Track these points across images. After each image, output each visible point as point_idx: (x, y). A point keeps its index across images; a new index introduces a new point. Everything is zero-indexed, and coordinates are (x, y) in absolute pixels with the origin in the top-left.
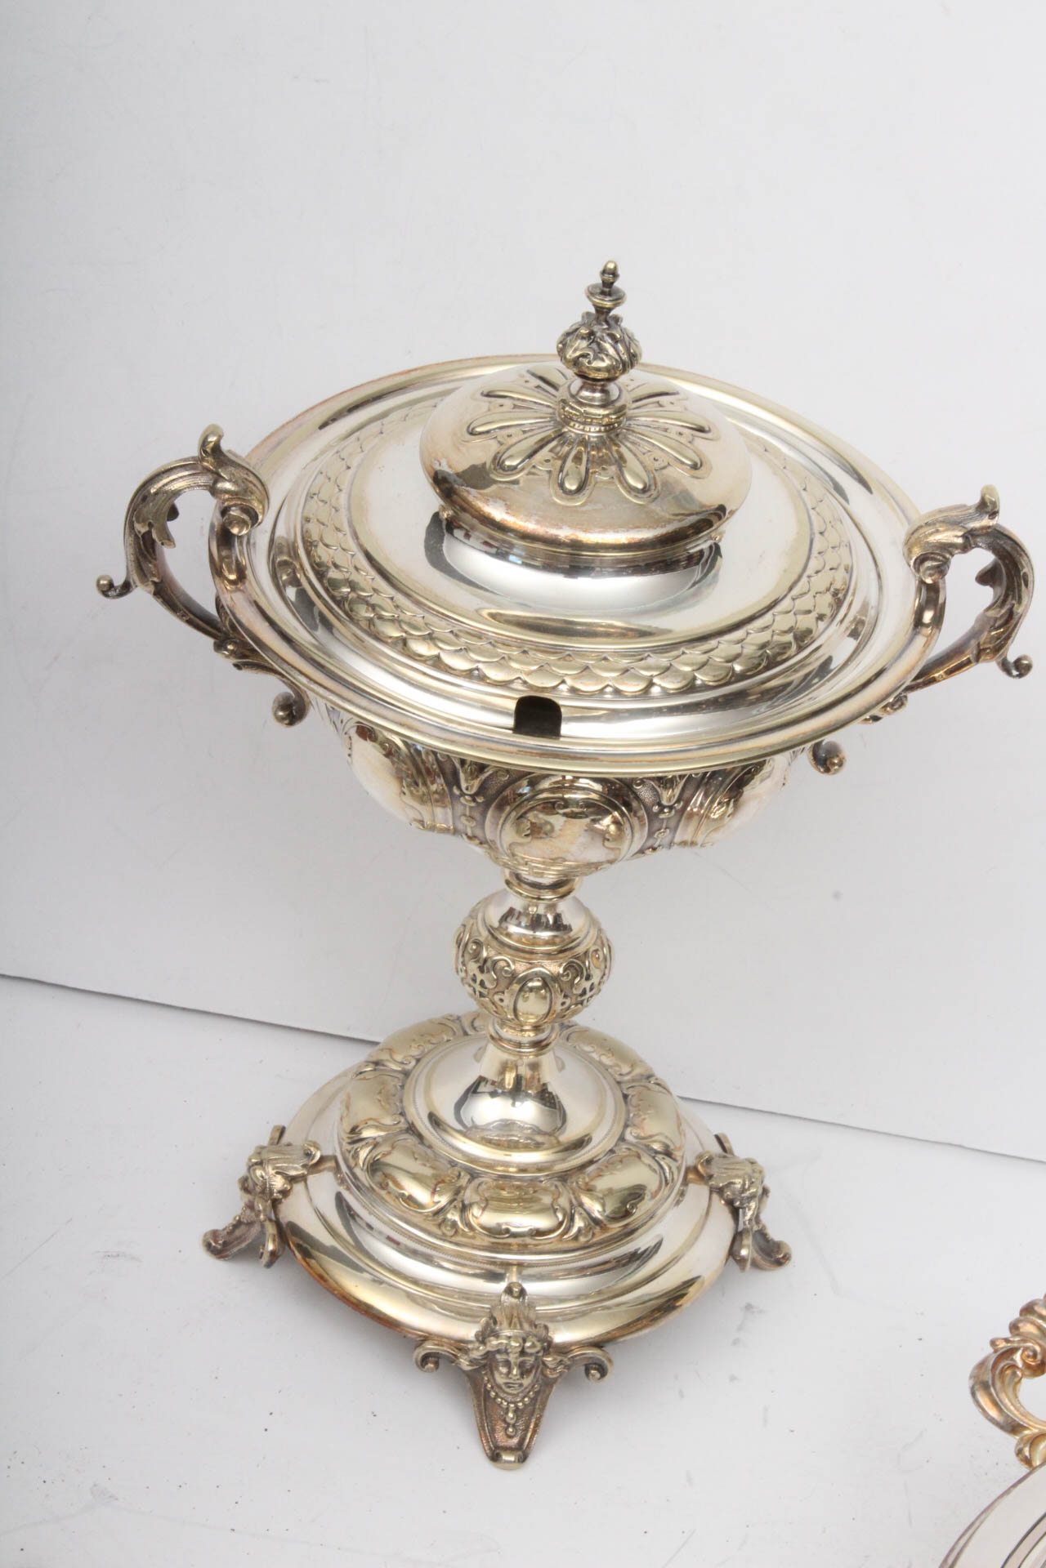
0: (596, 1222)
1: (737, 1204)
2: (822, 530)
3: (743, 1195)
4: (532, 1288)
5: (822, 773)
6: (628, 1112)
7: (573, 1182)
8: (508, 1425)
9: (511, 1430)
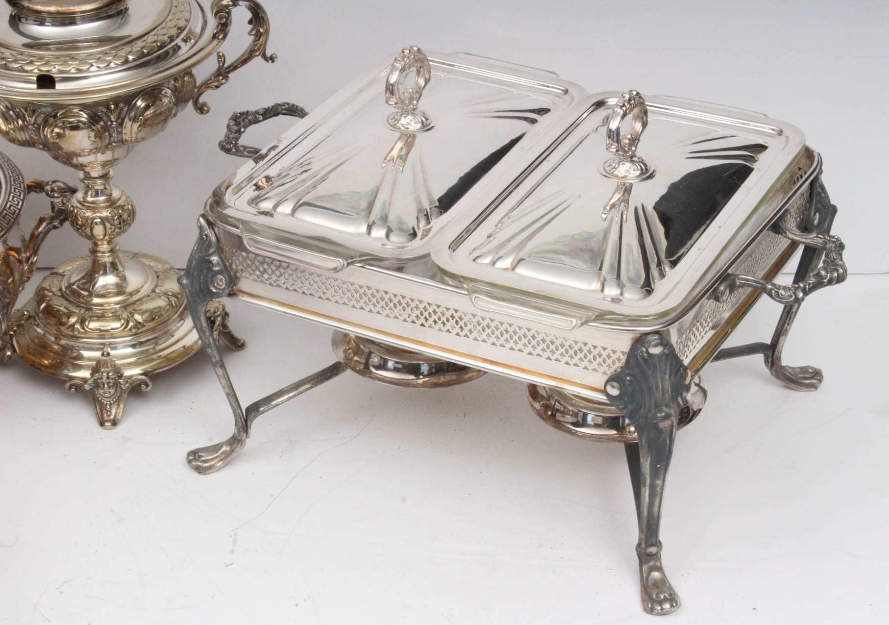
0: (140, 323)
1: (212, 319)
2: (177, 5)
3: (215, 315)
4: (112, 352)
5: (199, 113)
6: (158, 282)
7: (130, 309)
8: (108, 411)
9: (109, 413)
